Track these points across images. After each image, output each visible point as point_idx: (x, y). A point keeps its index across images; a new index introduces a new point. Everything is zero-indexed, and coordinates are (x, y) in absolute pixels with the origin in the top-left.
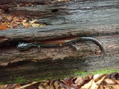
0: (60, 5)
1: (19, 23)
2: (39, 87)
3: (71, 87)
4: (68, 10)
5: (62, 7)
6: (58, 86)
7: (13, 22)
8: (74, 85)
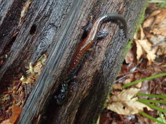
0: (31, 18)
1: (21, 88)
2: (108, 108)
3: (129, 70)
4: (42, 12)
5: (34, 17)
6: (120, 85)
7: (14, 96)
8: (130, 65)
